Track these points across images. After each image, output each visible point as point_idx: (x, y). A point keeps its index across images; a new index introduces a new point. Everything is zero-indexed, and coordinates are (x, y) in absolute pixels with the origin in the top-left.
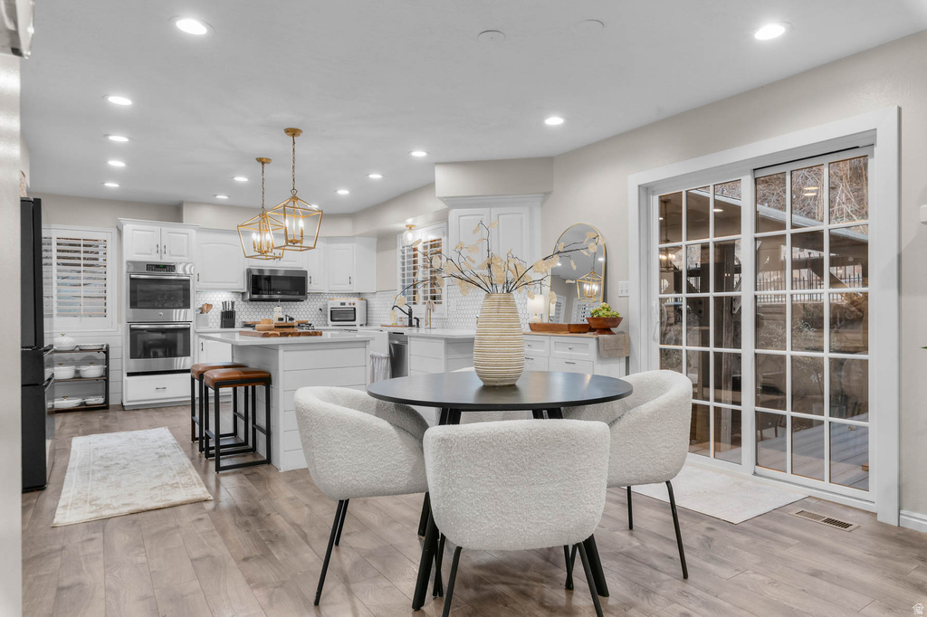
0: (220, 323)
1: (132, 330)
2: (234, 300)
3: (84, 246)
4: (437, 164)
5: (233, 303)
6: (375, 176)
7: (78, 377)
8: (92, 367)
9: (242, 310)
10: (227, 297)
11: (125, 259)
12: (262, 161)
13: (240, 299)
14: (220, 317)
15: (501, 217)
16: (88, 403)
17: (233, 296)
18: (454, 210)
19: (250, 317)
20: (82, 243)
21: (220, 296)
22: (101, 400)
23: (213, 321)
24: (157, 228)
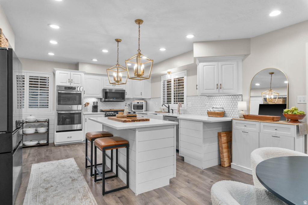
0: (92, 110)
1: (58, 114)
2: (97, 101)
3: (40, 79)
4: (194, 42)
5: (97, 102)
6: (163, 49)
7: (36, 133)
8: (42, 128)
9: (100, 105)
10: (95, 100)
11: (56, 85)
12: (118, 41)
13: (99, 101)
14: (92, 108)
15: (223, 66)
16: (40, 143)
17: (97, 99)
18: (201, 63)
19: (103, 108)
20: (39, 78)
21: (92, 99)
22: (45, 142)
23: (89, 109)
24: (69, 73)
